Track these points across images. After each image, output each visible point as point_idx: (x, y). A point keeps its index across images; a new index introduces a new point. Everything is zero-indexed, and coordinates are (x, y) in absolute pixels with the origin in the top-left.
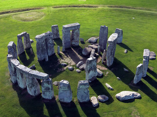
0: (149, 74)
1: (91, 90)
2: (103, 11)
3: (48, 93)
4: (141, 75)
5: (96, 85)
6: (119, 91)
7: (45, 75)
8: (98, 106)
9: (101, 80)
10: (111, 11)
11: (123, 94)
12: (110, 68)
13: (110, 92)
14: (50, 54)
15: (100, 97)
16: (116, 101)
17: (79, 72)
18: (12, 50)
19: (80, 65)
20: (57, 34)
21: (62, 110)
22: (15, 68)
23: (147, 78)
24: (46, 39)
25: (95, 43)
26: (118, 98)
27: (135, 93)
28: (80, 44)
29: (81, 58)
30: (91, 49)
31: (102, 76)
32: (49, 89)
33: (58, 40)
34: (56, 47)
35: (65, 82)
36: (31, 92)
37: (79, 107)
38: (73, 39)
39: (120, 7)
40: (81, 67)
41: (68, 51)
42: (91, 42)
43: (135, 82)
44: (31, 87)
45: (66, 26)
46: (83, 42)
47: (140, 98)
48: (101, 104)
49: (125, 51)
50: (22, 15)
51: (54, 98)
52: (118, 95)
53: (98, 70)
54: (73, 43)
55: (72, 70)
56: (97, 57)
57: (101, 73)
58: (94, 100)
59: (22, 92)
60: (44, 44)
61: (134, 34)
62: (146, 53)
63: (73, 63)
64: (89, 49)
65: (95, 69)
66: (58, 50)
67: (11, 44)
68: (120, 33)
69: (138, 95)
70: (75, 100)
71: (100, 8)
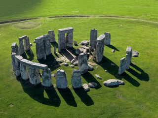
0: (131, 67)
1: (83, 80)
2: (94, 20)
3: (47, 81)
4: (124, 66)
5: (87, 75)
6: (106, 79)
8: (89, 90)
9: (91, 72)
10: (101, 19)
11: (109, 81)
12: (99, 64)
13: (99, 80)
14: (47, 54)
15: (90, 84)
16: (104, 87)
17: (73, 67)
19: (74, 61)
20: (54, 38)
21: (59, 94)
22: (19, 61)
23: (130, 70)
24: (44, 40)
25: (87, 45)
26: (106, 85)
27: (119, 80)
28: (74, 46)
29: (74, 57)
30: (84, 50)
31: (93, 70)
32: (48, 77)
37: (73, 92)
38: (67, 42)
39: (110, 16)
40: (75, 63)
41: (63, 52)
42: (83, 44)
43: (120, 73)
44: (33, 77)
45: (61, 30)
46: (76, 45)
47: (123, 84)
48: (91, 89)
49: (113, 50)
50: (21, 24)
51: (52, 86)
52: (105, 82)
53: (89, 65)
54: (68, 45)
55: (67, 65)
56: (88, 56)
57: (92, 67)
58: (86, 86)
60: (43, 45)
61: (121, 37)
63: (68, 61)
64: (81, 50)
67: (14, 44)
68: (108, 36)
69: (122, 82)
70: (70, 87)
71: (91, 17)
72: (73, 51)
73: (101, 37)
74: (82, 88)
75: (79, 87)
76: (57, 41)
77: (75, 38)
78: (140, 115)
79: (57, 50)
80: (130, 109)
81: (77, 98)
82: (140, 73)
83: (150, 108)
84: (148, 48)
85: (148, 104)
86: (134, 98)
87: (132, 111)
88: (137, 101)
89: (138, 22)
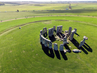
0: (85, 44)
1: (64, 47)
3: (50, 47)
4: (82, 44)
5: (66, 46)
6: (74, 49)
7: (50, 41)
8: (66, 53)
9: (68, 45)
10: (73, 22)
11: (75, 50)
12: (71, 41)
13: (70, 49)
14: (52, 35)
15: (67, 50)
18: (41, 32)
20: (55, 29)
21: (54, 52)
22: (42, 38)
23: (84, 46)
24: (51, 30)
25: (67, 32)
26: (73, 51)
27: (79, 50)
28: (62, 32)
29: (62, 37)
30: (65, 34)
31: (68, 43)
32: (51, 45)
33: (55, 31)
34: (54, 33)
35: (56, 44)
36: (45, 45)
37: (60, 52)
38: (60, 31)
40: (62, 40)
41: (58, 34)
42: (65, 32)
43: (79, 47)
45: (58, 26)
46: (63, 32)
47: (81, 52)
48: (67, 52)
49: (77, 36)
50: (45, 22)
51: (52, 48)
52: (73, 50)
53: (67, 41)
55: (58, 40)
56: (67, 37)
57: (68, 42)
58: (65, 51)
59: (43, 45)
60: (51, 31)
62: (84, 37)
63: (59, 38)
65: (66, 41)
66: (55, 33)
67: (41, 31)
68: (76, 30)
69: (80, 51)
70: (59, 50)
71: (70, 21)
72: (62, 34)
73: (73, 31)
74: (63, 51)
75: (62, 50)
76: (56, 30)
77: (63, 29)
78: (87, 69)
79: (56, 33)
80: (83, 66)
81: (61, 56)
82: (88, 48)
83: (93, 67)
84: (92, 36)
85: (91, 64)
86: (85, 60)
87: (84, 67)
88: (86, 62)
89: (88, 24)
